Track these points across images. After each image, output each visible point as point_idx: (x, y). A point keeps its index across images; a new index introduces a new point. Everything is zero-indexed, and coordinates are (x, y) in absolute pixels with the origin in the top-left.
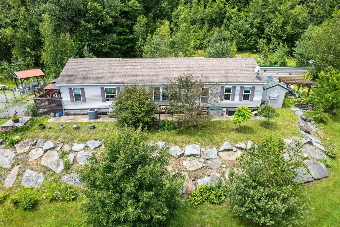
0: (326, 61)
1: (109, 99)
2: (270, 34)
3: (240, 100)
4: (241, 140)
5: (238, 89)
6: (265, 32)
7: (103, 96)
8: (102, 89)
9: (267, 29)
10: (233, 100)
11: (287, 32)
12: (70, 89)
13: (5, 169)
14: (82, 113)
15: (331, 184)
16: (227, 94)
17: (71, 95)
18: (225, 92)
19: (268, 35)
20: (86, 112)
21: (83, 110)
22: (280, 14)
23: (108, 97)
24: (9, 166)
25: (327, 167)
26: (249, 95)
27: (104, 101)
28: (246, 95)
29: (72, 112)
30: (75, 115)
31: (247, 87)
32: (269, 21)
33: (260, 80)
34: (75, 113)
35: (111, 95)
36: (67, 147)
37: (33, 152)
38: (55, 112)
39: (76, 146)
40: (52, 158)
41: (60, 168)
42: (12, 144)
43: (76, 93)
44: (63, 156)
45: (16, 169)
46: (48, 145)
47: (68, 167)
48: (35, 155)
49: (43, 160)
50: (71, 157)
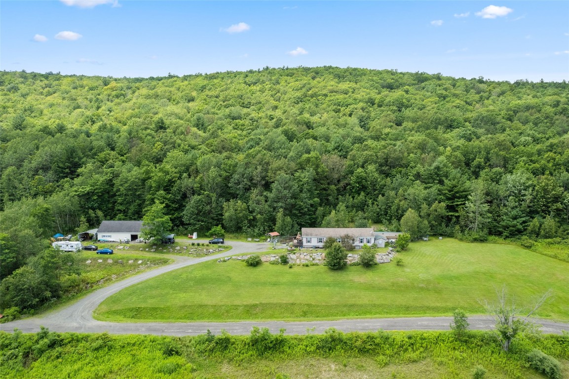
3: (366, 243)
5: (365, 239)
7: (318, 241)
8: (318, 238)
10: (364, 243)
12: (307, 238)
17: (307, 241)
18: (361, 240)
20: (311, 247)
21: (309, 246)
24: (296, 259)
26: (369, 241)
27: (317, 243)
31: (368, 238)
33: (373, 236)
34: (306, 247)
35: (320, 241)
36: (311, 255)
37: (301, 256)
38: (300, 246)
39: (314, 254)
40: (308, 257)
41: (311, 259)
42: (294, 253)
43: (309, 240)
44: (311, 257)
45: (298, 260)
46: (306, 254)
47: (313, 259)
48: (302, 256)
49: (305, 257)
50: (314, 257)
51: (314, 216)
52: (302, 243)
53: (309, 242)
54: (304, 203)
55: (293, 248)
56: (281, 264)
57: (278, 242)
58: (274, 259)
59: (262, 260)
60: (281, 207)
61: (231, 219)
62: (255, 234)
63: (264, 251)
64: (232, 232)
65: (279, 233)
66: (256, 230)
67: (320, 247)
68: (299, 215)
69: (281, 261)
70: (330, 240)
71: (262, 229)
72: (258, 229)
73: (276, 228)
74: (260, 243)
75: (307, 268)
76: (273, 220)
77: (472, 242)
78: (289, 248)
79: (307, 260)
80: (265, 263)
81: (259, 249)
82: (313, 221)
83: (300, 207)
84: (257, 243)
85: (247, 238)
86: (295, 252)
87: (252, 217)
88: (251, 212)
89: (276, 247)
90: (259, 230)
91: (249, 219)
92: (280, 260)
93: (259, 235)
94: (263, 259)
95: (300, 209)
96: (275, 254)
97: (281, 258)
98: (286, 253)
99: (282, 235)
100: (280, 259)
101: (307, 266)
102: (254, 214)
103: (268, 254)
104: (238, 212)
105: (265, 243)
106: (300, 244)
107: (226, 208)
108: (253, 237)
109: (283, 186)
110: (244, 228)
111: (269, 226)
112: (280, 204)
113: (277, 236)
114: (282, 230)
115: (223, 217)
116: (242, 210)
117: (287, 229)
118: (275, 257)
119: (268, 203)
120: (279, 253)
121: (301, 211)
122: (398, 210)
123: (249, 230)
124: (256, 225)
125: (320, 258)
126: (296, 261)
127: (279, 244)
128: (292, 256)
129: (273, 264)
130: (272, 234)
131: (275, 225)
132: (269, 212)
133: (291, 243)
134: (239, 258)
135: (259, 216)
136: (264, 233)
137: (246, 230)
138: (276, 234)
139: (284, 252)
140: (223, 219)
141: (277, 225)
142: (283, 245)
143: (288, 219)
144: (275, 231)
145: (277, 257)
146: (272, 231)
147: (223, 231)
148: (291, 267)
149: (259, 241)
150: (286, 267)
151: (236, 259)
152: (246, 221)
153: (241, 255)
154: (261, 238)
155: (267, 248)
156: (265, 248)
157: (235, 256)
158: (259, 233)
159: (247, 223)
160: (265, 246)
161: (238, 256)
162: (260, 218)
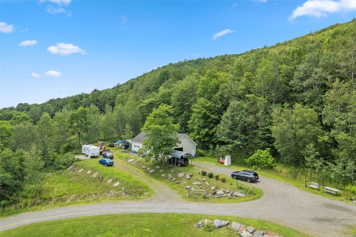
62: (332, 176)
66: (337, 169)
71: (351, 166)
74: (336, 201)
84: (329, 200)
85: (308, 180)
88: (328, 128)
90: (344, 168)
102: (333, 132)
105: (353, 205)
108: (325, 180)
134: (244, 233)
135: (342, 136)
147: (271, 160)
149: (337, 195)
151: (236, 233)
152: (312, 145)
153: (254, 226)
154: (349, 187)
155: (350, 227)
156: (342, 225)
157: (241, 223)
158: (343, 175)
159: (314, 150)
160: (345, 215)
161: (245, 226)
162: (346, 140)
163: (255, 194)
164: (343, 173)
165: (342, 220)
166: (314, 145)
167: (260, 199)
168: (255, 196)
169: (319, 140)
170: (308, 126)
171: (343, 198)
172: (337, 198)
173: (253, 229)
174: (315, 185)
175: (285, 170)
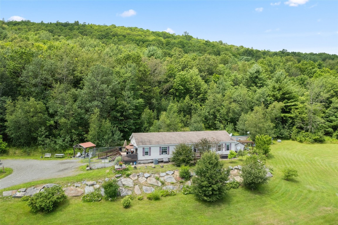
0: (256, 131)
1: (163, 153)
2: (220, 118)
3: (225, 151)
4: (235, 166)
5: (224, 145)
6: (217, 117)
7: (160, 151)
8: (160, 147)
9: (218, 116)
10: (222, 151)
11: (230, 117)
12: (144, 148)
13: (131, 187)
14: (148, 162)
15: (275, 179)
16: (219, 148)
17: (143, 152)
18: (219, 147)
19: (219, 119)
20: (150, 162)
21: (148, 161)
22: (224, 107)
23: (162, 152)
24: (133, 186)
25: (271, 173)
26: (229, 148)
27: (160, 154)
28: (228, 148)
29: (142, 162)
30: (144, 163)
31: (228, 144)
32: (218, 111)
33: (233, 140)
34: (143, 162)
35: (164, 151)
36: (156, 175)
37: (140, 179)
38: (133, 162)
39: (162, 174)
40: (153, 181)
41: (160, 184)
42: (128, 176)
43: (146, 150)
44: (158, 179)
45: (137, 187)
46: (147, 175)
47: (163, 183)
48: (142, 180)
49: (149, 182)
50: (162, 179)
51: (139, 121)
52: (136, 156)
53: (147, 153)
54: (128, 103)
55: (124, 166)
56: (107, 200)
57: (94, 156)
58: (90, 189)
59: (66, 194)
60: (97, 106)
61: (18, 126)
62: (57, 147)
63: (71, 173)
64: (20, 146)
65: (94, 143)
66: (60, 141)
67: (165, 160)
68: (120, 118)
69: (106, 192)
70: (183, 150)
71: (68, 138)
72: (61, 140)
73: (89, 137)
74: (64, 160)
75: (157, 203)
76: (84, 125)
77: (312, 143)
78: (117, 167)
79: (153, 185)
80: (72, 201)
81: (63, 170)
82: (137, 127)
83: (122, 108)
84: (60, 161)
85: (43, 153)
86: (129, 172)
87: (52, 122)
88: (52, 116)
89: (92, 165)
90: (64, 141)
91: (48, 125)
92: (102, 192)
93: (64, 149)
94: (69, 192)
95: (122, 111)
96: (91, 178)
97: (105, 188)
98: (113, 178)
99: (98, 146)
100: (103, 190)
101: (157, 199)
102: (56, 118)
103: (80, 181)
104: (31, 114)
105: (73, 159)
106: (132, 158)
107: (10, 109)
108: (53, 151)
109: (99, 78)
110: (39, 138)
111: (79, 135)
112: (96, 103)
113: (91, 148)
114: (98, 139)
115: (6, 124)
116: (36, 113)
117: (106, 137)
118: (93, 185)
119: (77, 103)
120: (100, 177)
121: (124, 113)
122: (228, 112)
123: (48, 141)
124: (59, 135)
125: (174, 181)
126: (133, 191)
127: (95, 159)
128: (125, 181)
129: (90, 201)
130: (84, 145)
131: (87, 132)
132: (79, 114)
133: (118, 158)
134: (18, 194)
135: (63, 120)
136: (71, 145)
137: (43, 141)
138: (90, 144)
139: (109, 174)
140: (5, 126)
141: (90, 133)
142: (103, 161)
143: (107, 124)
144: (87, 141)
145: (97, 186)
146: (83, 141)
147: (5, 145)
148: (127, 207)
149: (63, 157)
150: (118, 206)
151: (10, 197)
152: (43, 128)
153: (24, 187)
154: (67, 152)
155: (77, 168)
156: (74, 169)
157: (11, 190)
158: (64, 145)
159: (44, 131)
160: (72, 164)
161: (16, 190)
162: (65, 122)
163: (5, 172)
164: (64, 144)
165: (72, 167)
166: (45, 128)
167: (12, 174)
168: (6, 173)
169: (47, 124)
170: (40, 115)
171: (66, 158)
172: (64, 159)
173: (25, 189)
174: (48, 155)
175: (18, 152)
